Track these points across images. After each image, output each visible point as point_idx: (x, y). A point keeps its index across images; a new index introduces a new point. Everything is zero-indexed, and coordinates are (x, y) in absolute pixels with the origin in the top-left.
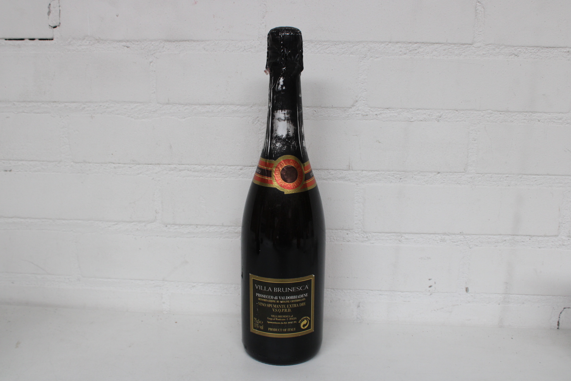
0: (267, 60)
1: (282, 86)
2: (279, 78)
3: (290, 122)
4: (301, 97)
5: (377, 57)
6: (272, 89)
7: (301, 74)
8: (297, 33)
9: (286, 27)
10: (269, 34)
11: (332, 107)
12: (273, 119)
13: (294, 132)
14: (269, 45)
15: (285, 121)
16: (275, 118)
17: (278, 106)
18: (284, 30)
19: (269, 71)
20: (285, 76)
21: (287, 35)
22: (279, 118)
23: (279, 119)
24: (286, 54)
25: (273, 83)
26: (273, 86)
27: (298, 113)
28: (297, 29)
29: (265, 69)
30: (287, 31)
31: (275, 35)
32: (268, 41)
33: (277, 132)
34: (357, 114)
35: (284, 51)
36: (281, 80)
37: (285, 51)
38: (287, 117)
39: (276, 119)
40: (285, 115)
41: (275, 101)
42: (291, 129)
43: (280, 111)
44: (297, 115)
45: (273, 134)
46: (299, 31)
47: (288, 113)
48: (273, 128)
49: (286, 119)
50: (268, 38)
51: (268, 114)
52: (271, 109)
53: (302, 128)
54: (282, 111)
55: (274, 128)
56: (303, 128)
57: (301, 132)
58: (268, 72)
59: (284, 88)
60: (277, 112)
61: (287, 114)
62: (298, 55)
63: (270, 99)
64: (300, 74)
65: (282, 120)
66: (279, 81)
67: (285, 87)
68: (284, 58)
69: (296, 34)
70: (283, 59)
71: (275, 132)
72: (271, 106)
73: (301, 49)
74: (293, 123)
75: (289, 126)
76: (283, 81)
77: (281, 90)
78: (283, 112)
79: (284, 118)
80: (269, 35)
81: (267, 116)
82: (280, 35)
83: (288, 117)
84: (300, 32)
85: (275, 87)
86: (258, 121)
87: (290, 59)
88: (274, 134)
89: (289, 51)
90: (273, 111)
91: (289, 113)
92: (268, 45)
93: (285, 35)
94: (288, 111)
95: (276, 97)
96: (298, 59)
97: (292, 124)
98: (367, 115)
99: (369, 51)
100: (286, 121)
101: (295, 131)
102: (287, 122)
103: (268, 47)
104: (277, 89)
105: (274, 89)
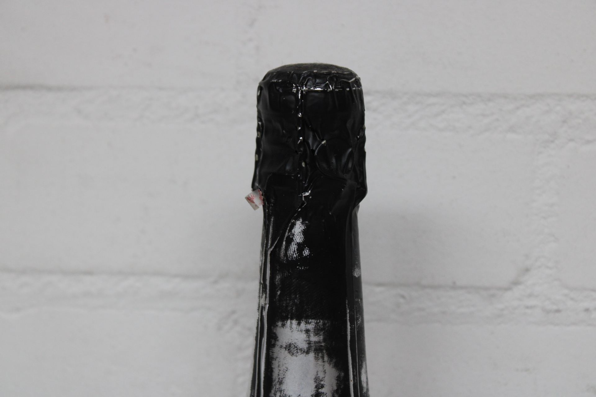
0: (257, 163)
1: (301, 247)
2: (289, 221)
3: (326, 358)
4: (359, 278)
5: (588, 142)
6: (269, 253)
7: (358, 207)
8: (348, 85)
9: (314, 66)
10: (263, 86)
11: (454, 287)
12: (271, 345)
13: (335, 388)
14: (263, 119)
15: (307, 352)
16: (279, 343)
17: (287, 306)
18: (308, 76)
19: (260, 198)
20: (310, 215)
21: (317, 91)
22: (290, 345)
23: (290, 348)
24: (313, 151)
25: (272, 238)
26: (272, 245)
27: (349, 327)
28: (347, 70)
29: (248, 190)
30: (318, 81)
31: (278, 91)
32: (258, 106)
33: (283, 387)
34: (527, 307)
35: (305, 141)
36: (298, 228)
37: (310, 141)
38: (315, 342)
39: (281, 347)
40: (309, 336)
41: (279, 293)
42: (326, 379)
43: (294, 322)
44: (346, 335)
45: (273, 391)
46: (353, 79)
47: (318, 330)
48: (271, 375)
49: (313, 348)
50: (259, 98)
51: (257, 328)
52: (265, 314)
53: (363, 371)
54: (299, 324)
55: (275, 375)
56: (366, 372)
57: (358, 385)
58: (258, 201)
59: (306, 252)
60: (283, 325)
61: (317, 333)
62: (350, 150)
63: (263, 286)
64: (356, 208)
65: (301, 350)
66: (290, 230)
67: (310, 251)
68: (308, 160)
69: (344, 89)
70: (303, 165)
71: (278, 386)
72: (265, 304)
73: (361, 134)
74: (334, 360)
75: (321, 369)
76: (304, 232)
77: (297, 260)
78: (303, 325)
79: (305, 346)
80: (260, 88)
81: (255, 335)
82: (294, 90)
83: (319, 342)
84: (358, 82)
85: (280, 249)
86: (236, 322)
87: (325, 165)
88: (276, 392)
89: (323, 140)
90: (272, 323)
91: (322, 330)
92: (259, 118)
93: (309, 92)
94: (317, 323)
95: (282, 280)
96: (350, 165)
97: (330, 362)
98: (558, 311)
99: (564, 122)
100: (312, 355)
101: (338, 386)
102: (316, 358)
103: (258, 124)
104: (286, 255)
105: (275, 256)
